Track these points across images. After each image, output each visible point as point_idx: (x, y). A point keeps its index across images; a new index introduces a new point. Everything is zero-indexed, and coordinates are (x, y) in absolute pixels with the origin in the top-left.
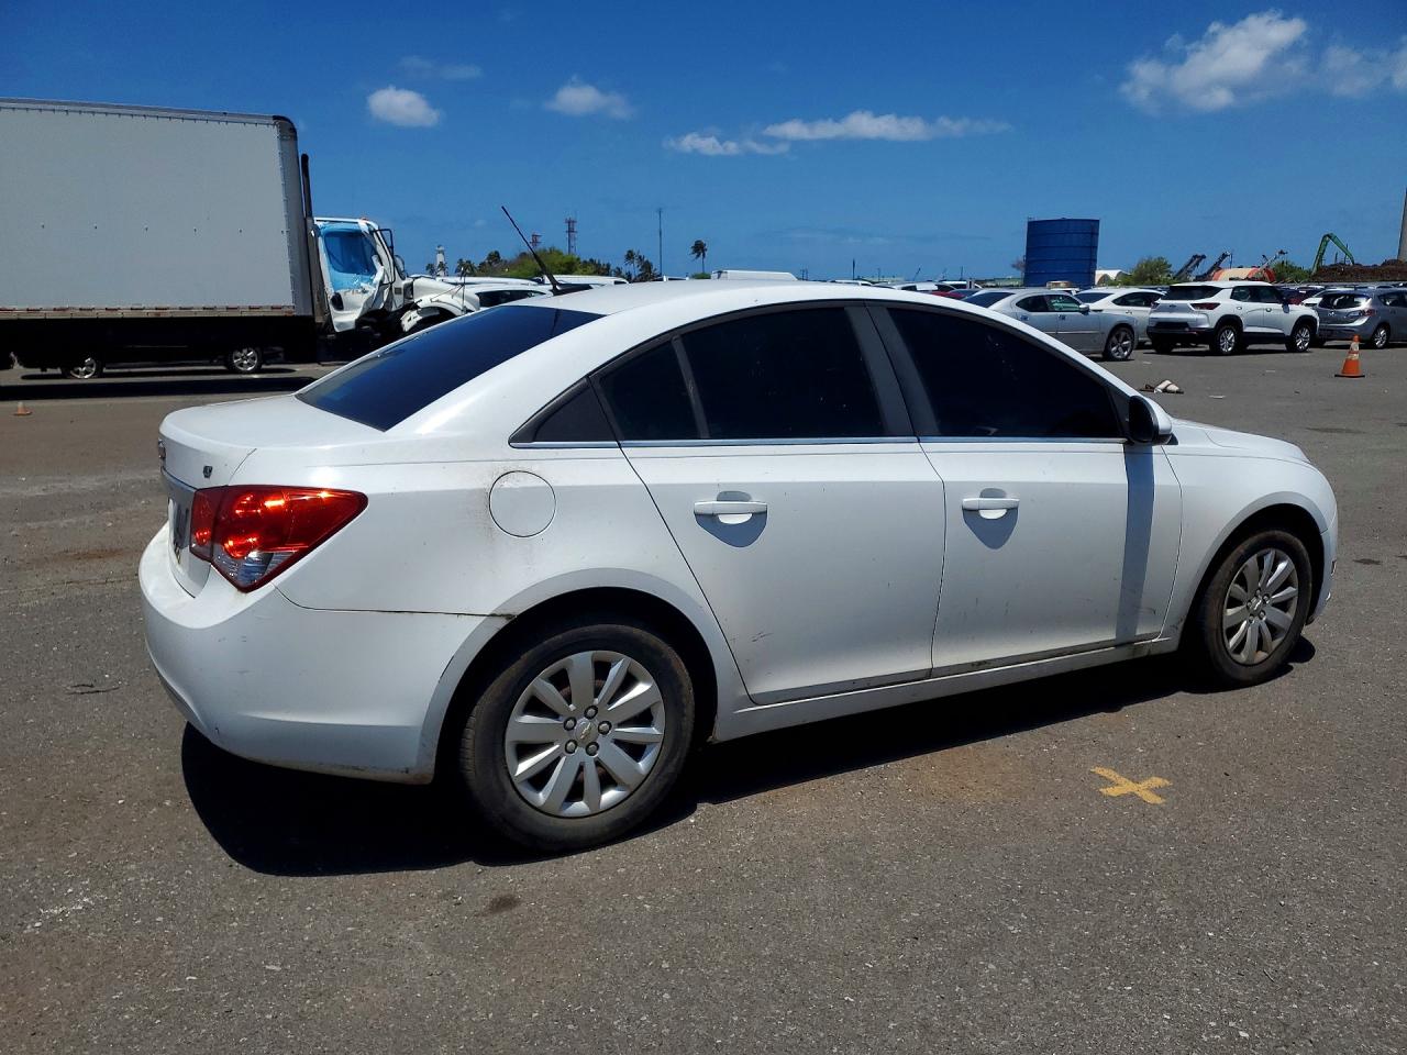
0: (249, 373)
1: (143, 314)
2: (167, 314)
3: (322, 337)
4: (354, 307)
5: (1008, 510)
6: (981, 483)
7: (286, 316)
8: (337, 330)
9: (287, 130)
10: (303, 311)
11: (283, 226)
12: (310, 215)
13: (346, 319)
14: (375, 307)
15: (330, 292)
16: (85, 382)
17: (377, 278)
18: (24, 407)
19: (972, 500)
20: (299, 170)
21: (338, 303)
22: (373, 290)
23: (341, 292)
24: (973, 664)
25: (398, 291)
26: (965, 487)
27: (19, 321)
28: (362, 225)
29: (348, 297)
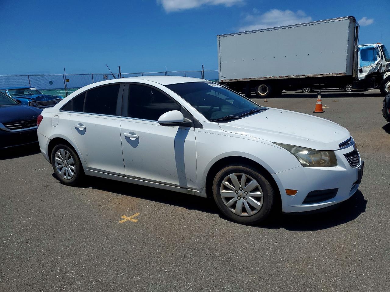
0: (350, 92)
1: (304, 77)
2: (310, 76)
3: (355, 82)
4: (366, 72)
5: (137, 138)
6: (129, 130)
7: (343, 76)
8: (359, 79)
9: (353, 20)
10: (349, 74)
11: (346, 49)
12: (356, 44)
13: (362, 76)
14: (374, 71)
15: (359, 67)
16: (307, 93)
17: (377, 62)
18: (266, 100)
19: (127, 134)
20: (355, 31)
21: (361, 71)
22: (374, 66)
23: (362, 67)
24: (136, 177)
25: (384, 66)
26: (126, 130)
27: (278, 79)
28: (375, 45)
29: (364, 69)
